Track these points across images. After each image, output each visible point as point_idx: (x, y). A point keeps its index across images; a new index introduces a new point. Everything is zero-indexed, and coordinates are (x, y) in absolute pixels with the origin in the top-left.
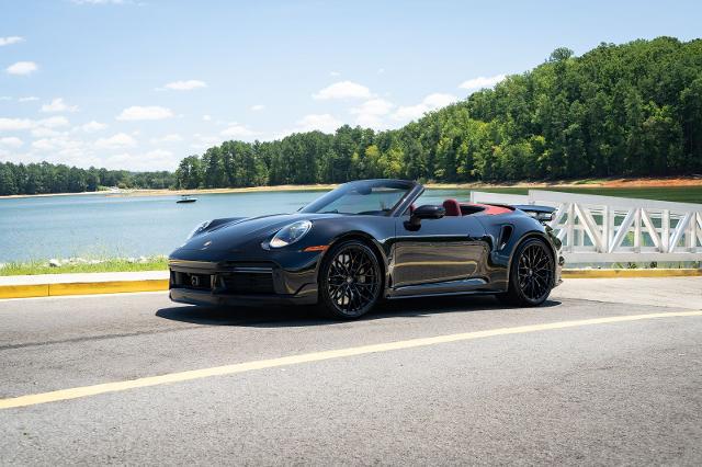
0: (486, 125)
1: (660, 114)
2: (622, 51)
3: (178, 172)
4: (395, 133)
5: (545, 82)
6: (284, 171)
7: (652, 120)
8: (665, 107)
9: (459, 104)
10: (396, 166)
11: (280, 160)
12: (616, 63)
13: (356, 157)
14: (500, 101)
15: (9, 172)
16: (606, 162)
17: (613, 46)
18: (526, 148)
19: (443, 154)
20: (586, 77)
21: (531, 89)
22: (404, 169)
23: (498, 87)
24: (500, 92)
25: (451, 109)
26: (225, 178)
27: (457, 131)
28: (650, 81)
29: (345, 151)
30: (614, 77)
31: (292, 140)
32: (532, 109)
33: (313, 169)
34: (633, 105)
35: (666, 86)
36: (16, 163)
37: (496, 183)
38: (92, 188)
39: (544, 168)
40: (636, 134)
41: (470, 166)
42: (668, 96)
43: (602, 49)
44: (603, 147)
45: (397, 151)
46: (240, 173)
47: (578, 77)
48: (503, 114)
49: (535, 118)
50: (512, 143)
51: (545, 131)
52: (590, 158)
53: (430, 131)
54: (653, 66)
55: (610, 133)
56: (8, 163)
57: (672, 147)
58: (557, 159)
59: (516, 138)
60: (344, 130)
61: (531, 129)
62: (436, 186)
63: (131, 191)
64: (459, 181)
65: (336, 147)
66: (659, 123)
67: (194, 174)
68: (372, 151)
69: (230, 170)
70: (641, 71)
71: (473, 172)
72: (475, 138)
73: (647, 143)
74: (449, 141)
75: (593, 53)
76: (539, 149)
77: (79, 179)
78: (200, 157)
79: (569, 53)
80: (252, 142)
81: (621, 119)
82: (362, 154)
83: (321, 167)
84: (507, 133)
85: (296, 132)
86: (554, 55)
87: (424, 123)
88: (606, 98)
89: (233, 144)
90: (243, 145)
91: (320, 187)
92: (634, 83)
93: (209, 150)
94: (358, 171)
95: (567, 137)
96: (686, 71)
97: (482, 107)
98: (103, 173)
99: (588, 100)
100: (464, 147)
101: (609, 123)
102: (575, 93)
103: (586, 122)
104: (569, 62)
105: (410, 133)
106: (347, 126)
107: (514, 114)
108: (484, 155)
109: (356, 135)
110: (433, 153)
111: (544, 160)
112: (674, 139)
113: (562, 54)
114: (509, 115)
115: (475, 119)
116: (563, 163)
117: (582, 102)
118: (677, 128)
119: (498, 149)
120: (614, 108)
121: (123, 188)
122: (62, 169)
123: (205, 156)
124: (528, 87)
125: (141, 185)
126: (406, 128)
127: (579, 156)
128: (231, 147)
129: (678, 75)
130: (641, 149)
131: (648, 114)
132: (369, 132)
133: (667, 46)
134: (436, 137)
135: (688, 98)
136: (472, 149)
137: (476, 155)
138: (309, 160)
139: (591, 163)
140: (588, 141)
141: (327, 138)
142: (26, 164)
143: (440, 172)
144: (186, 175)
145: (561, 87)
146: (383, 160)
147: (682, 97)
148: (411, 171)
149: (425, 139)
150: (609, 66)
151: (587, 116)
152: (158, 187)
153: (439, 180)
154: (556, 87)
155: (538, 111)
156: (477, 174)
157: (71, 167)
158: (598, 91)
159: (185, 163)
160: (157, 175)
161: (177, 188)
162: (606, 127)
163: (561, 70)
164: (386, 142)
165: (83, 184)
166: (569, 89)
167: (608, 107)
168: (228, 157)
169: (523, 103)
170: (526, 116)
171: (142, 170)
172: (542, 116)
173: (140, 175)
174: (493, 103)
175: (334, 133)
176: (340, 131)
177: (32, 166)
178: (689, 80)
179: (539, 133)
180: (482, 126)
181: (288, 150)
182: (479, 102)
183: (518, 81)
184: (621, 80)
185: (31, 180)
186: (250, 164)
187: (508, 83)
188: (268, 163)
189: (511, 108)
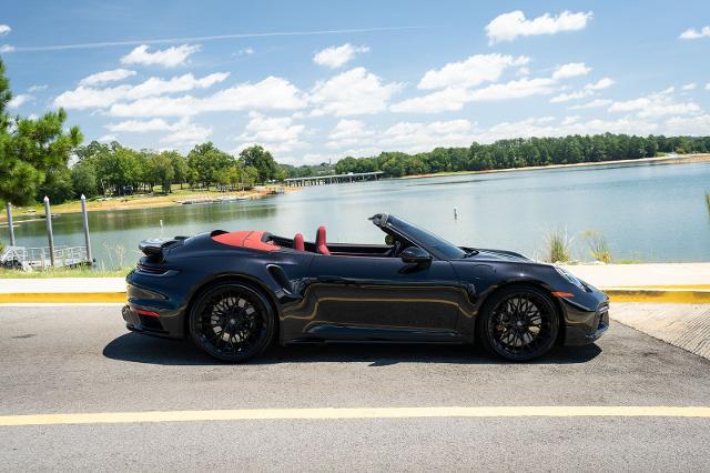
15: (577, 143)
38: (650, 154)
56: (576, 136)
63: (688, 155)
77: (638, 146)
98: (661, 140)
121: (681, 153)
122: (623, 138)
125: (699, 150)
157: (631, 135)
165: (642, 151)
173: (698, 140)
177: (597, 137)
185: (595, 149)
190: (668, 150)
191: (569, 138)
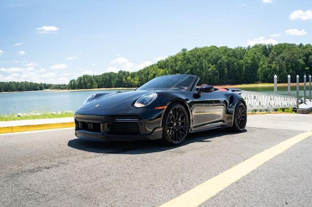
1: (213, 67)
2: (202, 49)
3: (69, 84)
4: (136, 73)
5: (180, 58)
6: (102, 84)
7: (210, 69)
8: (214, 65)
9: (155, 64)
10: (136, 82)
11: (101, 81)
12: (200, 53)
13: (124, 80)
14: (167, 63)
15: (14, 85)
17: (199, 48)
20: (192, 56)
21: (176, 60)
22: (139, 83)
23: (166, 59)
24: (167, 61)
25: (152, 66)
26: (84, 86)
27: (154, 72)
28: (209, 58)
29: (121, 78)
30: (199, 57)
31: (105, 75)
32: (176, 66)
33: (111, 83)
34: (205, 65)
35: (214, 59)
36: (16, 82)
38: (41, 89)
40: (206, 73)
42: (215, 62)
43: (196, 49)
45: (137, 78)
46: (89, 84)
47: (189, 56)
48: (168, 67)
49: (177, 68)
51: (180, 72)
53: (146, 72)
54: (210, 54)
55: (199, 73)
56: (14, 82)
57: (216, 77)
60: (120, 72)
61: (176, 72)
63: (53, 90)
65: (118, 77)
66: (212, 70)
67: (74, 85)
68: (129, 78)
69: (85, 83)
70: (207, 55)
72: (160, 74)
73: (209, 76)
74: (152, 75)
75: (193, 50)
77: (37, 86)
78: (76, 80)
79: (186, 50)
80: (92, 75)
81: (201, 69)
82: (126, 79)
83: (114, 82)
84: (169, 73)
85: (106, 72)
86: (182, 50)
87: (144, 70)
88: (197, 63)
90: (90, 76)
91: (113, 89)
92: (205, 59)
94: (125, 84)
96: (219, 55)
98: (45, 85)
99: (192, 63)
101: (198, 70)
102: (189, 61)
103: (192, 70)
104: (187, 52)
105: (140, 73)
106: (121, 71)
107: (171, 67)
109: (124, 73)
112: (216, 74)
113: (184, 50)
115: (160, 68)
117: (191, 64)
118: (217, 71)
120: (200, 65)
121: (51, 89)
122: (31, 83)
123: (78, 79)
124: (175, 59)
125: (57, 88)
126: (139, 71)
128: (85, 77)
129: (217, 56)
130: (207, 77)
131: (209, 67)
132: (128, 72)
133: (214, 48)
134: (148, 74)
135: (220, 63)
138: (110, 81)
141: (115, 74)
142: (19, 82)
144: (71, 85)
145: (185, 59)
146: (132, 81)
147: (218, 63)
149: (145, 74)
150: (198, 53)
151: (192, 68)
152: (62, 89)
154: (183, 60)
155: (178, 66)
157: (34, 83)
158: (195, 61)
159: (71, 81)
160: (62, 85)
161: (69, 89)
163: (184, 54)
164: (133, 75)
166: (187, 60)
167: (198, 65)
168: (85, 80)
169: (174, 64)
170: (175, 68)
171: (58, 84)
172: (179, 68)
173: (56, 85)
174: (165, 64)
175: (117, 73)
176: (119, 72)
177: (21, 83)
178: (221, 58)
180: (162, 71)
181: (103, 78)
182: (161, 64)
183: (172, 58)
184: (201, 58)
185: (21, 87)
186: (91, 82)
187: (169, 58)
188: (97, 82)
189: (170, 65)
190: (47, 88)
191: (11, 83)
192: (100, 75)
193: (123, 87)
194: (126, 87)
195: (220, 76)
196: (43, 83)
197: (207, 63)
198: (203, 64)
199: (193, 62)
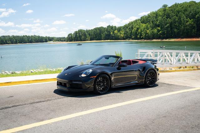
0: (145, 25)
1: (190, 22)
2: (181, 5)
3: (67, 37)
4: (122, 27)
5: (161, 14)
6: (94, 37)
7: (188, 23)
8: (192, 20)
9: (138, 19)
10: (122, 35)
11: (93, 34)
12: (179, 8)
13: (112, 33)
14: (149, 19)
15: (26, 37)
16: (176, 34)
17: (178, 4)
18: (155, 31)
19: (134, 32)
20: (171, 12)
21: (157, 15)
22: (124, 36)
23: (148, 15)
24: (149, 16)
25: (136, 21)
27: (137, 26)
28: (188, 13)
29: (109, 32)
30: (178, 12)
31: (96, 29)
32: (157, 20)
33: (101, 37)
35: (192, 14)
36: (28, 35)
37: (147, 40)
38: (46, 41)
39: (160, 36)
40: (184, 27)
41: (141, 35)
42: (193, 17)
43: (176, 4)
44: (175, 30)
45: (122, 32)
46: (83, 37)
47: (169, 12)
48: (149, 22)
49: (158, 23)
50: (152, 29)
52: (172, 33)
53: (131, 26)
54: (189, 9)
55: (177, 27)
57: (193, 30)
58: (163, 33)
59: (153, 28)
60: (109, 26)
61: (157, 26)
62: (132, 41)
63: (56, 42)
64: (138, 39)
65: (107, 31)
66: (190, 24)
67: (71, 38)
68: (116, 32)
69: (80, 37)
70: (186, 10)
71: (142, 37)
72: (142, 28)
74: (135, 29)
75: (173, 6)
76: (159, 31)
78: (73, 34)
79: (167, 6)
80: (86, 30)
81: (180, 23)
82: (113, 32)
83: (103, 36)
84: (150, 27)
86: (163, 6)
87: (129, 24)
88: (176, 18)
89: (81, 30)
90: (84, 30)
91: (103, 41)
92: (184, 14)
93: (75, 32)
94: (112, 37)
95: (166, 28)
97: (144, 20)
98: (49, 37)
100: (139, 31)
101: (177, 24)
102: (168, 16)
103: (171, 24)
104: (167, 8)
105: (126, 27)
107: (152, 22)
108: (144, 33)
109: (112, 27)
110: (131, 32)
111: (160, 34)
112: (194, 28)
113: (165, 6)
114: (151, 22)
115: (142, 23)
116: (165, 34)
117: (170, 18)
118: (195, 25)
119: (148, 31)
120: (178, 20)
121: (54, 41)
122: (39, 37)
124: (156, 15)
125: (58, 41)
126: (125, 26)
127: (169, 33)
128: (80, 31)
130: (185, 31)
131: (187, 22)
132: (115, 27)
133: (193, 3)
134: (132, 28)
135: (198, 17)
136: (141, 31)
137: (142, 33)
138: (100, 34)
139: (172, 34)
140: (171, 29)
141: (105, 28)
142: (30, 36)
143: (133, 37)
144: (69, 38)
145: (165, 15)
146: (119, 34)
147: (196, 17)
148: (126, 36)
149: (129, 28)
150: (177, 9)
151: (171, 22)
152: (62, 41)
153: (133, 39)
154: (163, 15)
155: (158, 21)
156: (143, 37)
157: (41, 36)
158: (174, 16)
159: (69, 35)
160: (62, 38)
162: (176, 25)
163: (165, 10)
164: (119, 29)
165: (44, 40)
166: (167, 15)
167: (177, 20)
168: (80, 34)
169: (155, 19)
170: (155, 22)
172: (159, 22)
173: (58, 38)
174: (147, 19)
175: (106, 27)
176: (108, 27)
177: (32, 36)
178: (198, 12)
179: (159, 27)
180: (144, 25)
181: (95, 32)
183: (153, 13)
184: (180, 13)
185: (31, 40)
186: (85, 35)
187: (151, 14)
188: (90, 35)
189: (151, 20)
190: (51, 40)
192: (92, 30)
193: (111, 40)
194: (113, 39)
195: (197, 30)
196: (48, 36)
197: (185, 17)
198: (182, 19)
199: (173, 17)
